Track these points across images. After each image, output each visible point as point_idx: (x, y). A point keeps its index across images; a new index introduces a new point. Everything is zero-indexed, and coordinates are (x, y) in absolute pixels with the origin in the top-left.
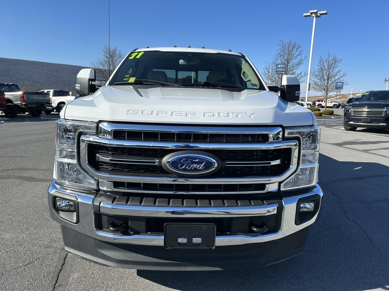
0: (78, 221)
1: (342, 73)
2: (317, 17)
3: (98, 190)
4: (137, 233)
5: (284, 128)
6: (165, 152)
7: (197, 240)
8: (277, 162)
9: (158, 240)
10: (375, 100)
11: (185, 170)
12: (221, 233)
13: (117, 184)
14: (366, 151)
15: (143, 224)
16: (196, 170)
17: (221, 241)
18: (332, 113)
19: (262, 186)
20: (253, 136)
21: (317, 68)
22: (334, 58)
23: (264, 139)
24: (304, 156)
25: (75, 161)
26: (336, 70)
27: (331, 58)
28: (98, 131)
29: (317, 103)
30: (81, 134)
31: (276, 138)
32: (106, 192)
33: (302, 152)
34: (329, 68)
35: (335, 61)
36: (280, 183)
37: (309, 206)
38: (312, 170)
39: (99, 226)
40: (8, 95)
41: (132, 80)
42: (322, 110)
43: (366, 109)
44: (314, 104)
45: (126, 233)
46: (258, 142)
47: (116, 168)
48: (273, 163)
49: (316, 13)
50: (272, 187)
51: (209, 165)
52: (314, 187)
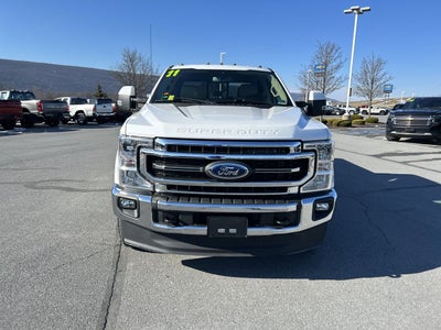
0: (139, 216)
1: (388, 76)
2: (359, 13)
3: (154, 192)
4: (186, 224)
5: (302, 142)
6: (207, 162)
7: (233, 231)
8: (298, 170)
9: (202, 231)
10: (421, 107)
11: (223, 175)
12: (252, 225)
13: (169, 187)
14: (405, 163)
15: (191, 218)
16: (232, 175)
17: (252, 232)
18: (376, 121)
19: (285, 189)
20: (277, 149)
21: (359, 71)
22: (379, 59)
23: (287, 151)
24: (321, 165)
25: (135, 169)
26: (382, 72)
27: (376, 59)
28: (154, 145)
29: (361, 110)
30: (140, 148)
31: (297, 150)
32: (160, 193)
33: (319, 161)
34: (374, 70)
35: (380, 62)
36: (300, 187)
37: (325, 206)
38: (328, 176)
39: (156, 220)
40: (24, 104)
41: (171, 98)
42: (366, 117)
43: (410, 118)
44: (358, 110)
45: (177, 225)
46: (281, 153)
47: (169, 174)
48: (293, 170)
49: (358, 10)
50: (293, 190)
51: (242, 171)
52: (330, 191)
